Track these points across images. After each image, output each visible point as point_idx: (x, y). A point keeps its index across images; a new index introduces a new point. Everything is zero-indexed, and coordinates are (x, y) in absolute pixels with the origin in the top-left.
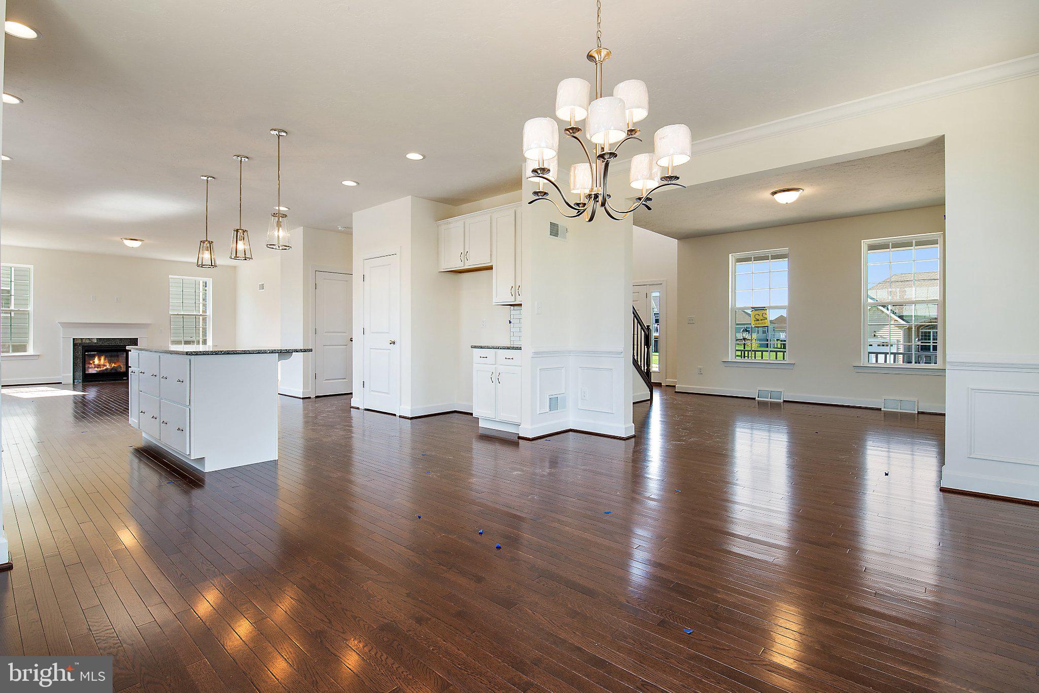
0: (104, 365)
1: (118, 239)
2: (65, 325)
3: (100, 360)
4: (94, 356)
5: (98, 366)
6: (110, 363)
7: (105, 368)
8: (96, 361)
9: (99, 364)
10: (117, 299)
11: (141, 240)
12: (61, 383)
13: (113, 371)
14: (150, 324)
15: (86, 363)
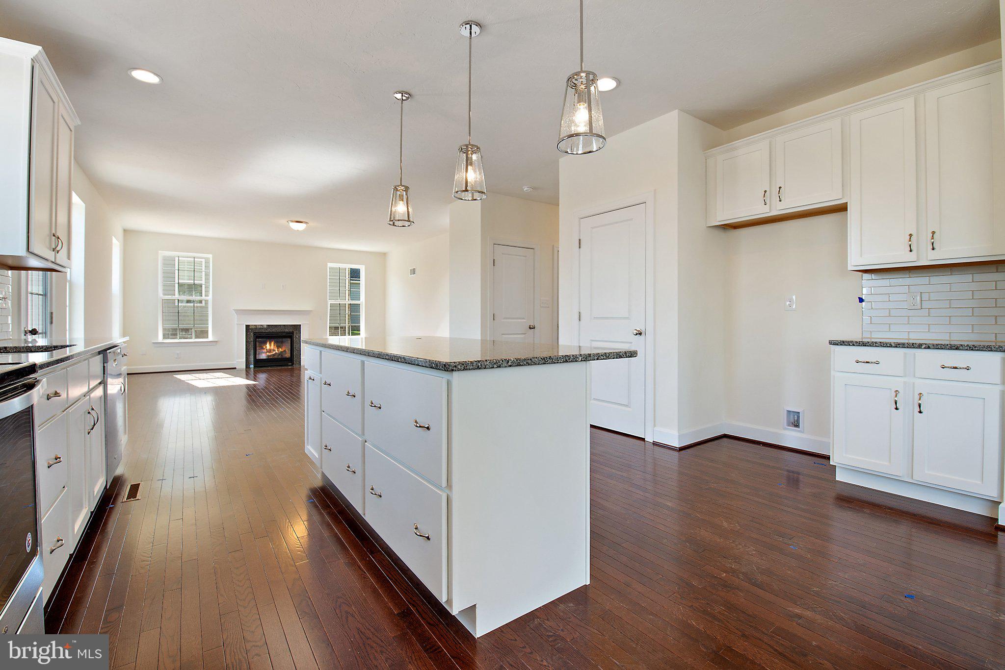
0: (274, 350)
1: (283, 222)
2: (241, 312)
3: (270, 345)
4: (266, 343)
5: (270, 351)
6: (278, 348)
7: (274, 352)
8: (268, 345)
9: (270, 349)
10: (283, 286)
11: (306, 223)
12: (236, 368)
13: (280, 357)
14: (311, 311)
15: (257, 348)
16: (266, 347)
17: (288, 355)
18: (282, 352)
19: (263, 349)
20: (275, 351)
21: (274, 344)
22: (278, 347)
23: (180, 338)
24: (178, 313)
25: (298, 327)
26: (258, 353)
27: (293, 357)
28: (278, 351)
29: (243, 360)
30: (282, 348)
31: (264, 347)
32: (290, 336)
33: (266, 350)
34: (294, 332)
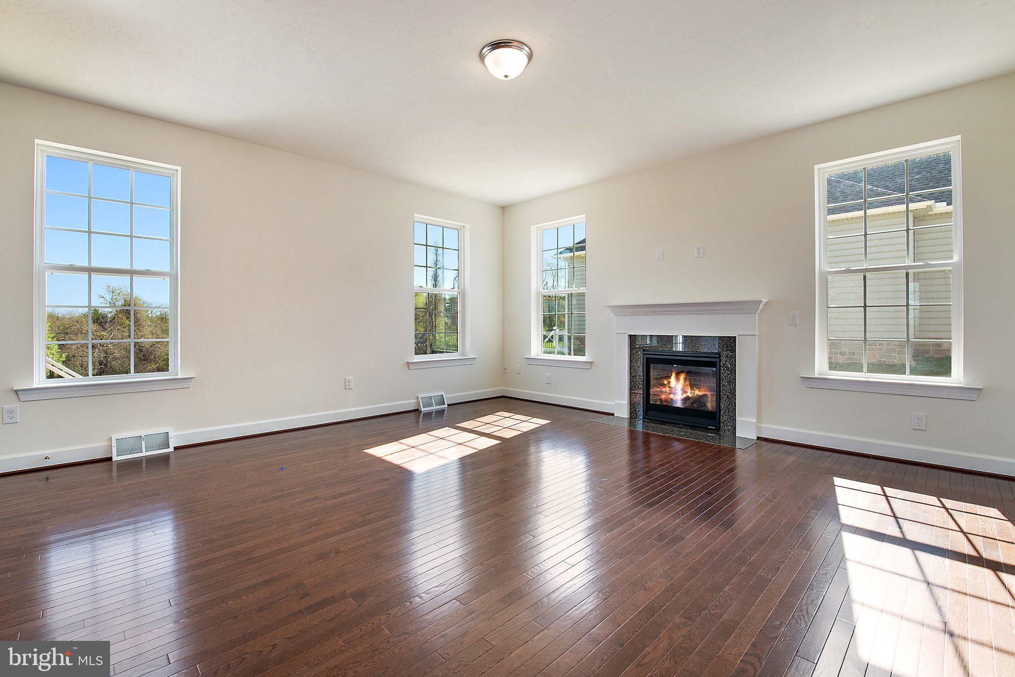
3: (678, 381)
4: (669, 375)
6: (692, 389)
8: (673, 380)
12: (613, 414)
13: (695, 406)
14: (760, 302)
16: (669, 383)
17: (710, 405)
18: (699, 397)
19: (664, 385)
20: (686, 393)
21: (685, 379)
22: (692, 387)
25: (729, 343)
26: (653, 390)
27: (720, 412)
28: (691, 393)
29: (625, 402)
30: (699, 388)
31: (666, 382)
32: (715, 362)
33: (669, 387)
34: (724, 354)
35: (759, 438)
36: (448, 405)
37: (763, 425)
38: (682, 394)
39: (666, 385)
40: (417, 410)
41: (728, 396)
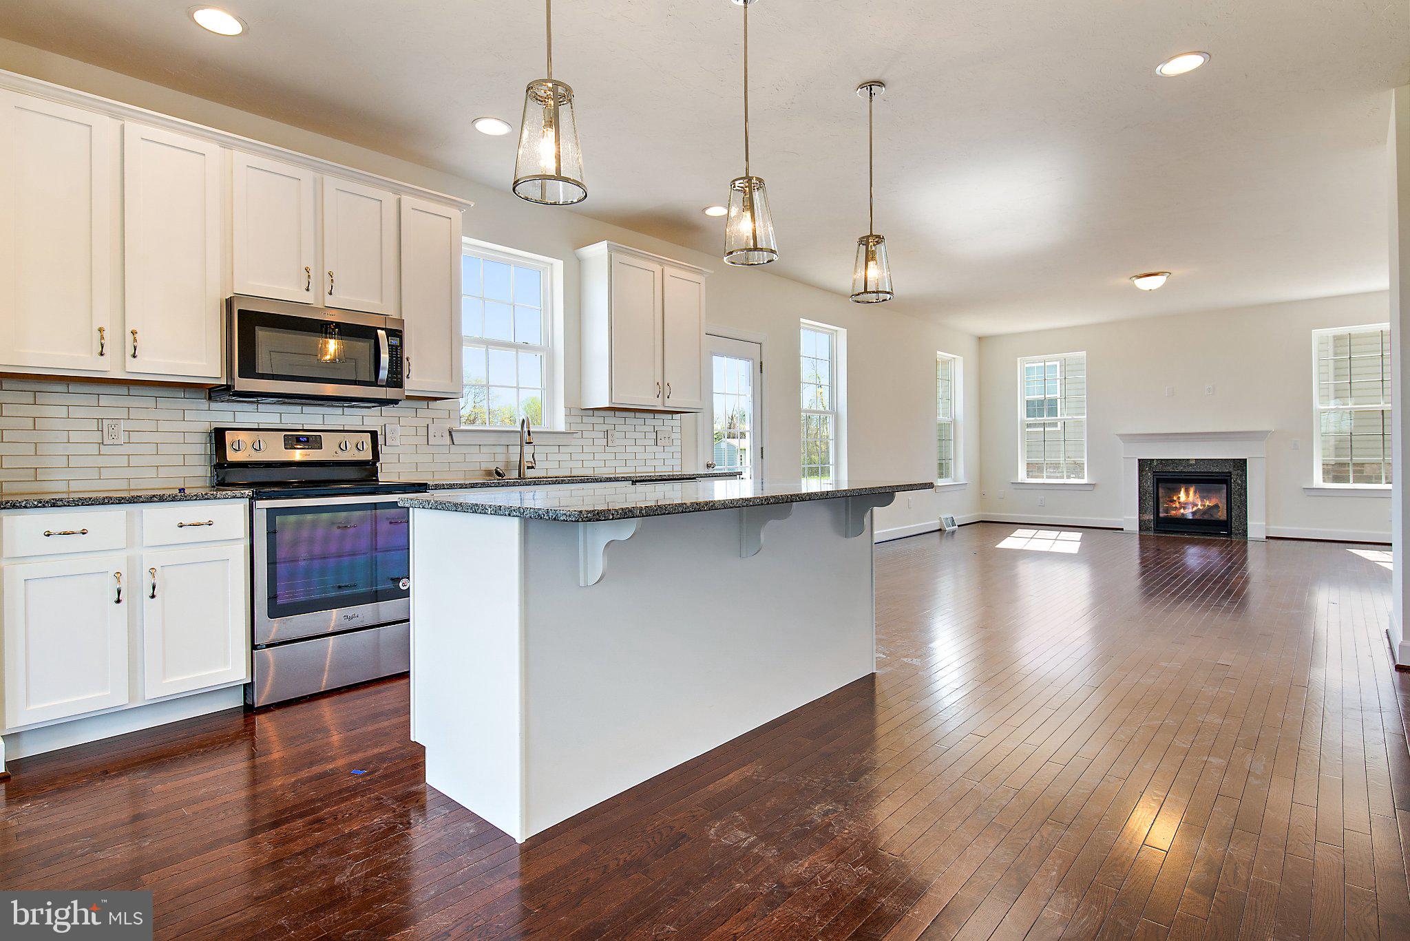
0: (1195, 504)
1: (1124, 281)
3: (1188, 495)
4: (1178, 491)
5: (1187, 505)
6: (1202, 501)
7: (1195, 508)
8: (1182, 494)
9: (1189, 502)
11: (1163, 275)
12: (1122, 529)
13: (1206, 517)
14: (1268, 432)
15: (1161, 500)
16: (1179, 498)
17: (1222, 515)
18: (1210, 508)
19: (1173, 501)
20: (1197, 505)
21: (1195, 492)
22: (1202, 498)
23: (1048, 477)
24: (1044, 441)
25: (1241, 464)
26: (1162, 507)
27: (1231, 519)
28: (1201, 506)
29: (1135, 517)
30: (1209, 499)
31: (1175, 498)
32: (1227, 480)
33: (1179, 503)
34: (1234, 473)
35: (1267, 537)
36: (959, 526)
37: (1272, 527)
38: (1192, 508)
39: (1175, 501)
40: (940, 530)
41: (1239, 506)
